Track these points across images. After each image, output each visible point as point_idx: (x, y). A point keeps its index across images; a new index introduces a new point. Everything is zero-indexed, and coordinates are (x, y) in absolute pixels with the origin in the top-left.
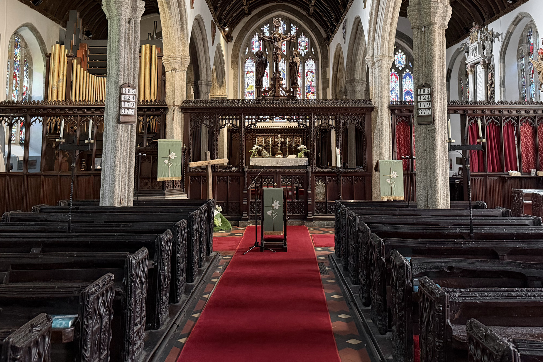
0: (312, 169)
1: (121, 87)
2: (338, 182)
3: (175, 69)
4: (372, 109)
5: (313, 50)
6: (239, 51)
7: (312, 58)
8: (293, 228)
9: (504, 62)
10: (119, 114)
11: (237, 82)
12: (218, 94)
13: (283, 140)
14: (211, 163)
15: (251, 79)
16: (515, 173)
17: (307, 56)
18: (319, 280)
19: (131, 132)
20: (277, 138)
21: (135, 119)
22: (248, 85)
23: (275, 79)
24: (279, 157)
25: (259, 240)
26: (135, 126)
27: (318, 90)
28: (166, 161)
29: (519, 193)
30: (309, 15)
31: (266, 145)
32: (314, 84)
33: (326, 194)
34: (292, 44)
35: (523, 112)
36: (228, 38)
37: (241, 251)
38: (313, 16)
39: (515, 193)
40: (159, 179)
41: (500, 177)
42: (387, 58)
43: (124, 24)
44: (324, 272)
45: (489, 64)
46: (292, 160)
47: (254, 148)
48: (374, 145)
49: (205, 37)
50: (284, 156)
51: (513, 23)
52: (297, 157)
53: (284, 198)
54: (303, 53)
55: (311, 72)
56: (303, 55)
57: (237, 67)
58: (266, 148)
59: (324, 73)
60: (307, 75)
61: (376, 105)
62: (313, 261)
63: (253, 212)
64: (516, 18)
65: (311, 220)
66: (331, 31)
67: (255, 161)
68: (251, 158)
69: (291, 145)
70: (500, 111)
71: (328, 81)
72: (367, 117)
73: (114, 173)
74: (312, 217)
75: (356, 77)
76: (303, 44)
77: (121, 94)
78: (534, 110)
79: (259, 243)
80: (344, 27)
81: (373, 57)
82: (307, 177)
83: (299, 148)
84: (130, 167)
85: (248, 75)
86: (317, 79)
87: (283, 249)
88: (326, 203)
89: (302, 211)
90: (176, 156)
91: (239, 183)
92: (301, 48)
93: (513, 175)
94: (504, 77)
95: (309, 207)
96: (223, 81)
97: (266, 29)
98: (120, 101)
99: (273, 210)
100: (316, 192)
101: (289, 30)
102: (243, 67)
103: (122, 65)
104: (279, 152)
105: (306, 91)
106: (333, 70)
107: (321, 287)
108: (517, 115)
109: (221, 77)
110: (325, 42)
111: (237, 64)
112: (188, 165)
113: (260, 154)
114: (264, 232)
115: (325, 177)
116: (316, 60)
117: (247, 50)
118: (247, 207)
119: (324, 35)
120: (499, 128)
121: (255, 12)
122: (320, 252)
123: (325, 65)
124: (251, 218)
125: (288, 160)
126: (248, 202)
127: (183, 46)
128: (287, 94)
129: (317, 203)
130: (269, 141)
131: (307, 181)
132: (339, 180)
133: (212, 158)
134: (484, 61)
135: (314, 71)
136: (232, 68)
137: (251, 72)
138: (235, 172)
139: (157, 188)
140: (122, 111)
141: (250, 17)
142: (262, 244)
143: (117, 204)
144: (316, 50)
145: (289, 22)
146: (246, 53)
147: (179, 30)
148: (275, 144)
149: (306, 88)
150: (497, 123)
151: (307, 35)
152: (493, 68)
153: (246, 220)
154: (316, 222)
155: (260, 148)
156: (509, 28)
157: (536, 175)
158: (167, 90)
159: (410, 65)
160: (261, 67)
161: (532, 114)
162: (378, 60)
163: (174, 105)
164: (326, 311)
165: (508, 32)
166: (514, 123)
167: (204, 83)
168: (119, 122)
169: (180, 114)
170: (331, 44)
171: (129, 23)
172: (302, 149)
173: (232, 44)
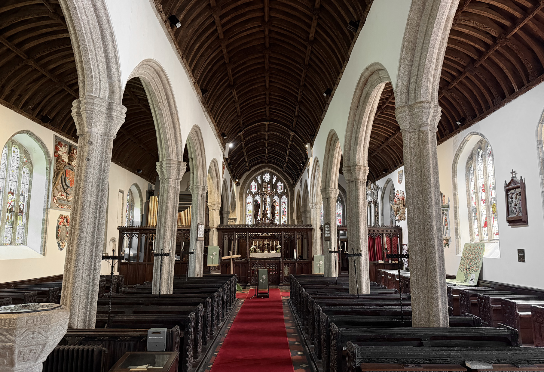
0: (282, 260)
1: (198, 225)
2: (295, 266)
3: (214, 209)
4: (312, 229)
5: (285, 190)
6: (243, 191)
7: (285, 195)
8: (272, 289)
9: (383, 203)
10: (197, 237)
11: (242, 209)
12: (232, 216)
13: (268, 242)
14: (232, 257)
15: (250, 207)
16: (381, 262)
17: (282, 194)
18: (282, 307)
19: (202, 244)
20: (265, 241)
21: (203, 239)
22: (248, 210)
23: (264, 214)
24: (266, 252)
25: (256, 293)
26: (203, 241)
27: (288, 213)
28: (212, 257)
29: (380, 271)
30: (283, 171)
31: (259, 246)
32: (286, 210)
33: (289, 273)
34: (274, 187)
35: (385, 231)
36: (238, 184)
37: (248, 298)
38: (285, 171)
39: (379, 271)
40: (208, 265)
41: (374, 263)
42: (319, 204)
43: (199, 197)
44: (285, 305)
45: (376, 203)
46: (274, 254)
47: (252, 247)
48: (313, 247)
49: (227, 188)
50: (269, 252)
51: (386, 183)
52: (276, 252)
53: (268, 275)
54: (280, 192)
55: (285, 203)
56: (280, 193)
57: (242, 201)
58: (259, 247)
59: (292, 204)
60: (282, 205)
61: (314, 227)
62: (280, 301)
63: (252, 282)
64: (387, 181)
65: (282, 286)
66: (295, 181)
67: (253, 255)
68: (250, 253)
69: (273, 246)
70: (373, 230)
71: (294, 208)
72: (309, 233)
73: (195, 263)
74: (282, 284)
75: (307, 209)
76: (280, 187)
77: (198, 228)
78: (390, 230)
79: (257, 295)
80: (301, 182)
81: (312, 204)
82: (280, 264)
83: (277, 247)
84: (201, 260)
85: (249, 204)
86: (288, 207)
87: (268, 297)
88: (289, 277)
89: (277, 281)
90: (216, 254)
91: (246, 267)
92: (279, 189)
93: (380, 262)
94: (383, 210)
95: (281, 279)
96: (234, 209)
97: (259, 178)
98: (198, 231)
99: (263, 279)
100: (284, 271)
101: (272, 179)
102: (246, 200)
103: (198, 215)
104: (266, 249)
105: (282, 214)
106: (296, 203)
107: (282, 309)
108: (382, 232)
109: (233, 206)
110: (292, 186)
111: (242, 198)
112: (221, 258)
113: (255, 250)
114: (259, 289)
115: (289, 263)
116: (287, 196)
117: (248, 190)
118: (250, 279)
119: (292, 182)
120: (374, 239)
121: (252, 169)
122: (284, 298)
123: (292, 199)
124: (252, 285)
125: (271, 254)
126: (250, 277)
127: (218, 197)
128: (270, 222)
129: (285, 277)
130: (260, 243)
131: (280, 266)
132: (295, 265)
133: (233, 255)
134: (374, 201)
135: (286, 202)
136: (240, 201)
137: (250, 203)
138: (244, 262)
139: (207, 270)
140: (198, 235)
141: (250, 172)
142: (258, 295)
143: (196, 276)
144: (287, 190)
145: (272, 174)
146: (248, 192)
147: (216, 190)
148: (264, 245)
149: (282, 212)
150: (372, 236)
151: (282, 182)
152: (378, 205)
153: (249, 286)
154: (284, 287)
155: (256, 247)
156: (384, 185)
157: (392, 262)
158: (209, 220)
159: (340, 199)
160: (257, 208)
161: (389, 232)
162: (314, 205)
163: (214, 228)
164: (283, 315)
165: (384, 187)
166: (381, 237)
167: (225, 212)
168: (197, 240)
169: (216, 232)
170: (295, 188)
171: (201, 196)
172: (279, 248)
173: (239, 187)
